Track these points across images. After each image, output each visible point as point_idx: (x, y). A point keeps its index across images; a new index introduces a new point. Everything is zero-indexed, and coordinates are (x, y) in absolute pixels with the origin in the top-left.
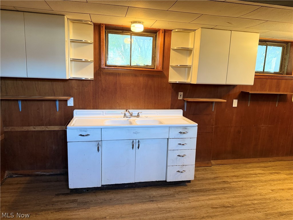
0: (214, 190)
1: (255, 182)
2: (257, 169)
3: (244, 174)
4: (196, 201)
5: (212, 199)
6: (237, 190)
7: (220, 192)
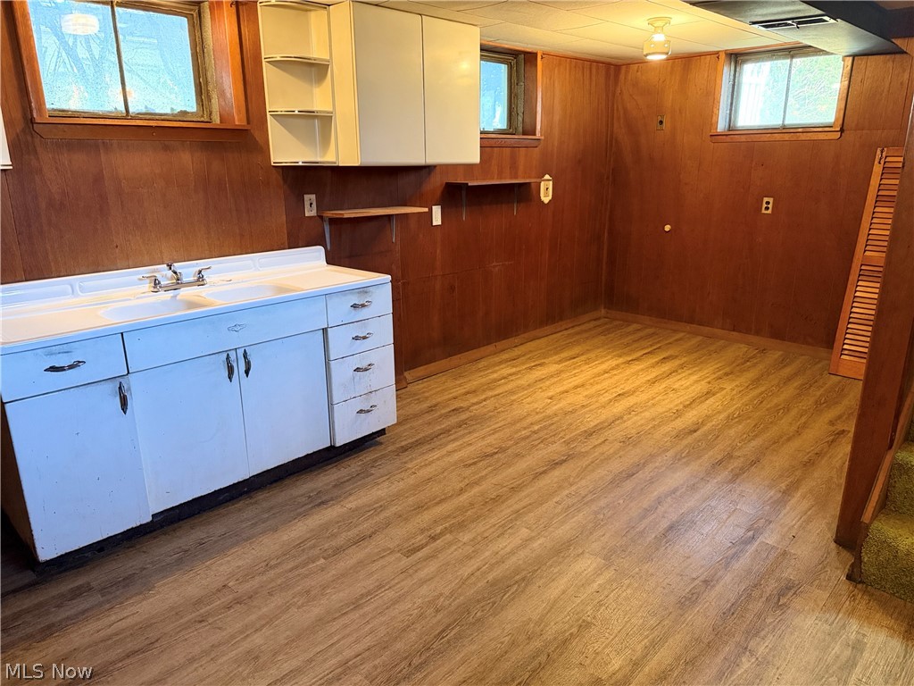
0: (447, 431)
1: (512, 392)
2: (502, 366)
3: (483, 385)
4: (426, 465)
5: (455, 451)
6: (491, 417)
7: (462, 432)
